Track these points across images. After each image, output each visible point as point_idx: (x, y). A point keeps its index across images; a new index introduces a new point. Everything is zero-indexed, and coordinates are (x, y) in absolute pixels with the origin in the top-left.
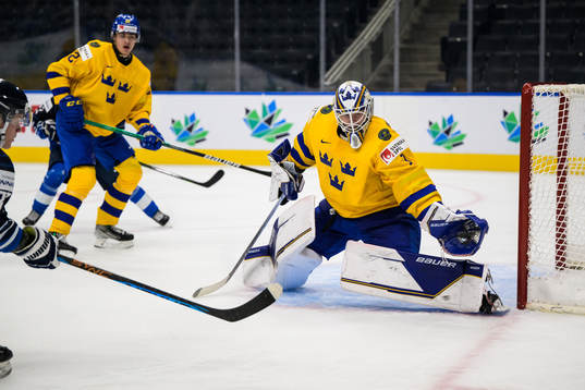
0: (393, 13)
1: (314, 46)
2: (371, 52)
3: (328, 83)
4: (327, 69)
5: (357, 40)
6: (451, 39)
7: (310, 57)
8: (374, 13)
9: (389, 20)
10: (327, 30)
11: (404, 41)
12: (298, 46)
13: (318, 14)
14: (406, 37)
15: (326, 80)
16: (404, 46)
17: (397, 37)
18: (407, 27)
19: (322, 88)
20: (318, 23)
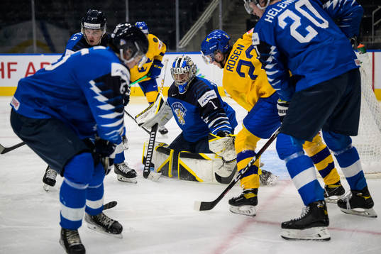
0: (218, 5)
1: (173, 26)
2: (205, 29)
3: (181, 47)
4: (181, 38)
5: (197, 22)
6: (252, 20)
7: (170, 32)
8: (207, 6)
9: (216, 10)
10: (180, 16)
11: (225, 22)
12: (163, 25)
13: (175, 6)
14: (227, 19)
15: (180, 45)
16: (225, 25)
17: (221, 20)
18: (226, 14)
19: (177, 50)
20: (175, 12)
